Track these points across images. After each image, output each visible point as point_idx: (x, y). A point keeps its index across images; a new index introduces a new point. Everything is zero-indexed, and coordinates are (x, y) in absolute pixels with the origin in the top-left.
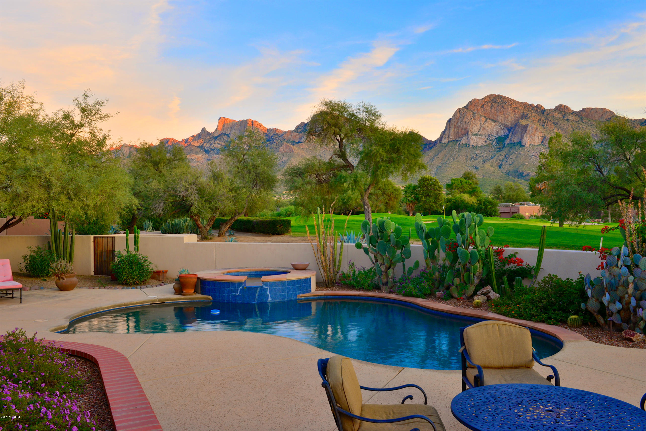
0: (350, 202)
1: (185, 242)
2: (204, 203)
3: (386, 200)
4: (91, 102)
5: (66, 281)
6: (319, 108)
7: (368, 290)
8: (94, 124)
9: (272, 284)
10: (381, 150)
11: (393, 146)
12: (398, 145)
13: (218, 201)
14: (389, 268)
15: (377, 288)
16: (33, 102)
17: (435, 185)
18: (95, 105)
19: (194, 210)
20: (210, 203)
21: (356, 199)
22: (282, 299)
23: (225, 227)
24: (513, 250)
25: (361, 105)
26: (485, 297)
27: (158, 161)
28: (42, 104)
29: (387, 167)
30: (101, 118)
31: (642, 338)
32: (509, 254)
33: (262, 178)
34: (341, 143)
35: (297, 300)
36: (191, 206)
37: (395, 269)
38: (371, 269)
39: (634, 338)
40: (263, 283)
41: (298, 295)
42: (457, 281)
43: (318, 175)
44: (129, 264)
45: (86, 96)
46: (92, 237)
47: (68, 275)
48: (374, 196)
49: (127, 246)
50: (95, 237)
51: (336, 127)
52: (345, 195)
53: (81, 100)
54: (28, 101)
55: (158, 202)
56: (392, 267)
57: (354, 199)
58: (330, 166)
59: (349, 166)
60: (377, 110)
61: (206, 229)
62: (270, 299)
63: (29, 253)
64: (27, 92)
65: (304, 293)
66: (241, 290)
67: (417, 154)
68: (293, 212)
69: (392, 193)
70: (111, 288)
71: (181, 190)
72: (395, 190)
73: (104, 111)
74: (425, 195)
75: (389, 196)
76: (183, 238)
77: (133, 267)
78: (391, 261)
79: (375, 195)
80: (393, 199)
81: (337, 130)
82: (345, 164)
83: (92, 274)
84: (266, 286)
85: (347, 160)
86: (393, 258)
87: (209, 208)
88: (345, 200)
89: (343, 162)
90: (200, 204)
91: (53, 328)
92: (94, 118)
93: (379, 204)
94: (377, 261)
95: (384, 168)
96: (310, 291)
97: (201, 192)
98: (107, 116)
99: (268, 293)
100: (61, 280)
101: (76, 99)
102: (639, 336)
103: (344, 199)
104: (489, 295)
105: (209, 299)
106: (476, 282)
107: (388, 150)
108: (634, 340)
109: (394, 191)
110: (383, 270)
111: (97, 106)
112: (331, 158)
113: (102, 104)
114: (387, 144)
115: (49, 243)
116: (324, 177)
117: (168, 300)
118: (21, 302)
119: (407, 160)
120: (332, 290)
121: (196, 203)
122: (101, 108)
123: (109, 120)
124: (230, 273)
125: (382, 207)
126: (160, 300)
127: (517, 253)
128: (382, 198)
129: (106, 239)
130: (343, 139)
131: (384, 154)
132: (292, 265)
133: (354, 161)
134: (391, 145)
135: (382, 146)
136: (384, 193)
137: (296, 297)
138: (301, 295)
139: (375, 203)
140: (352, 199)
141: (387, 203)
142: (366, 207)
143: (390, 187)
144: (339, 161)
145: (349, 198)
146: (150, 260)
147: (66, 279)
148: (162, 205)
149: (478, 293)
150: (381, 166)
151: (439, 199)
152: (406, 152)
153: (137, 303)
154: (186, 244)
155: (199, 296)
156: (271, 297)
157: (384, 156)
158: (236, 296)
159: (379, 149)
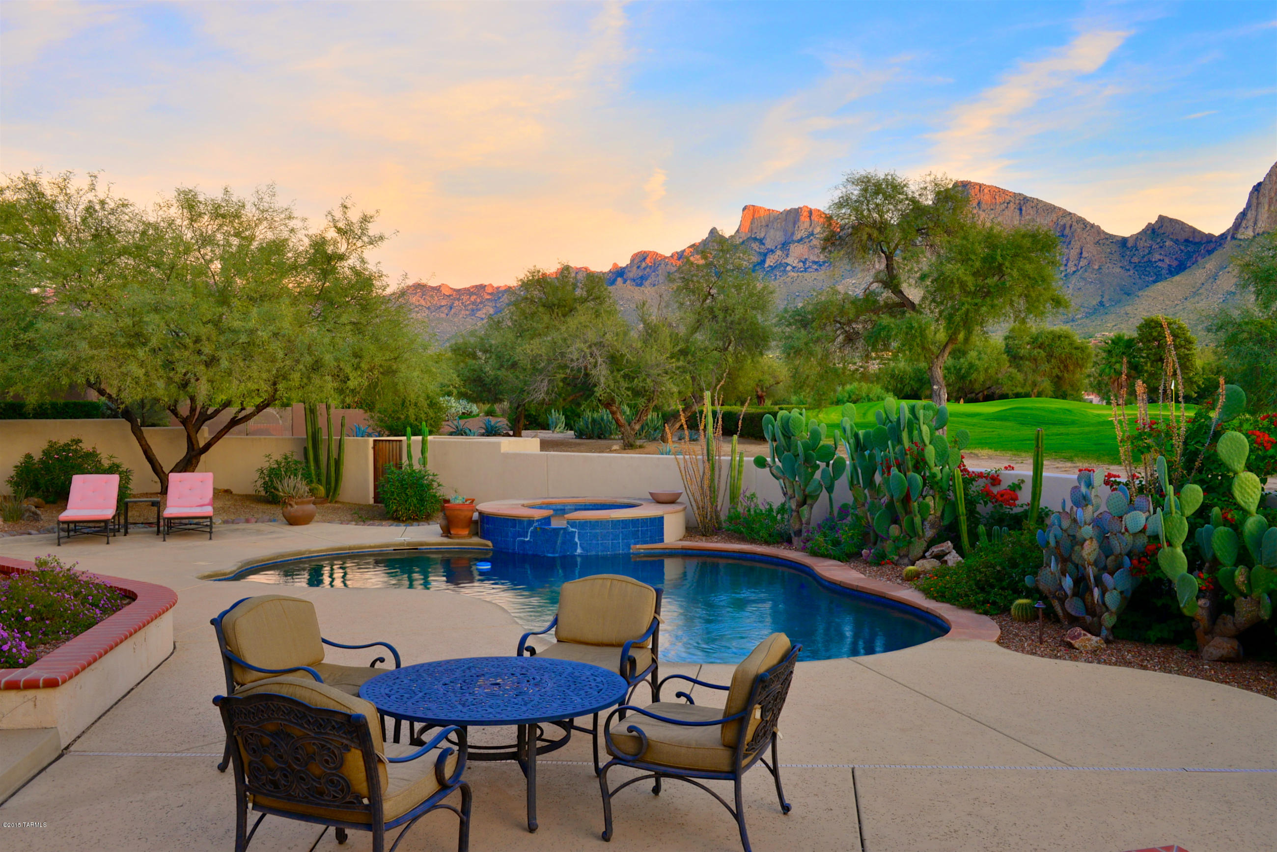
0: (974, 376)
1: (502, 451)
2: (619, 380)
3: (1056, 371)
4: (354, 216)
5: (296, 509)
6: (844, 190)
9: (583, 525)
10: (962, 271)
11: (989, 260)
12: (999, 258)
13: (648, 376)
14: (804, 503)
15: (786, 539)
16: (290, 218)
17: (1177, 337)
19: (600, 393)
20: (632, 380)
21: (986, 370)
22: (602, 551)
24: (1016, 475)
25: (928, 179)
26: (936, 563)
28: (304, 220)
29: (976, 304)
30: (371, 243)
31: (1096, 645)
32: (1010, 484)
33: (737, 332)
34: (889, 258)
35: (630, 554)
37: (815, 506)
39: (1076, 643)
40: (568, 523)
41: (632, 546)
42: (894, 530)
43: (841, 324)
44: (402, 485)
45: (346, 207)
46: (371, 439)
47: (299, 500)
48: (1027, 363)
49: (409, 456)
50: (375, 441)
52: (962, 360)
53: (338, 214)
54: (283, 216)
55: (539, 378)
56: (809, 501)
57: (981, 369)
58: (868, 304)
59: (906, 304)
61: (633, 429)
62: (579, 551)
63: (267, 465)
64: (280, 202)
65: (645, 543)
66: (532, 532)
67: (1042, 277)
68: (864, 395)
69: (1070, 356)
70: (373, 525)
71: (575, 358)
72: (1077, 348)
73: (373, 230)
74: (1152, 358)
75: (1062, 362)
76: (499, 444)
77: (409, 492)
78: (804, 491)
79: (1029, 360)
80: (1071, 368)
82: (897, 300)
83: (372, 501)
84: (572, 527)
85: (901, 292)
86: (806, 485)
87: (628, 389)
88: (963, 371)
89: (893, 296)
90: (611, 383)
91: (207, 574)
92: (359, 244)
93: (1039, 379)
94: (787, 491)
95: (969, 307)
96: (662, 540)
97: (614, 360)
98: (381, 238)
99: (576, 540)
100: (289, 507)
101: (330, 213)
102: (1089, 640)
103: (960, 369)
104: (946, 558)
105: (487, 546)
106: (930, 533)
107: (978, 271)
108: (1076, 646)
109: (1074, 351)
110: (794, 507)
112: (869, 288)
114: (973, 257)
115: (306, 449)
117: (422, 544)
118: (211, 539)
120: (707, 541)
123: (383, 245)
124: (532, 507)
125: (1046, 384)
126: (409, 544)
127: (1023, 481)
128: (1046, 367)
129: (394, 443)
130: (894, 251)
131: (969, 279)
132: (651, 494)
133: (914, 294)
134: (984, 260)
135: (964, 262)
136: (1050, 356)
137: (629, 548)
138: (638, 546)
139: (1030, 377)
140: (977, 370)
141: (1057, 376)
142: (935, 387)
143: (1067, 341)
144: (886, 295)
145: (971, 366)
146: (440, 479)
147: (296, 506)
148: (546, 382)
149: (927, 554)
152: (1015, 273)
153: (371, 547)
154: (503, 454)
155: (476, 540)
156: (582, 548)
157: (970, 284)
158: (524, 542)
159: (958, 270)
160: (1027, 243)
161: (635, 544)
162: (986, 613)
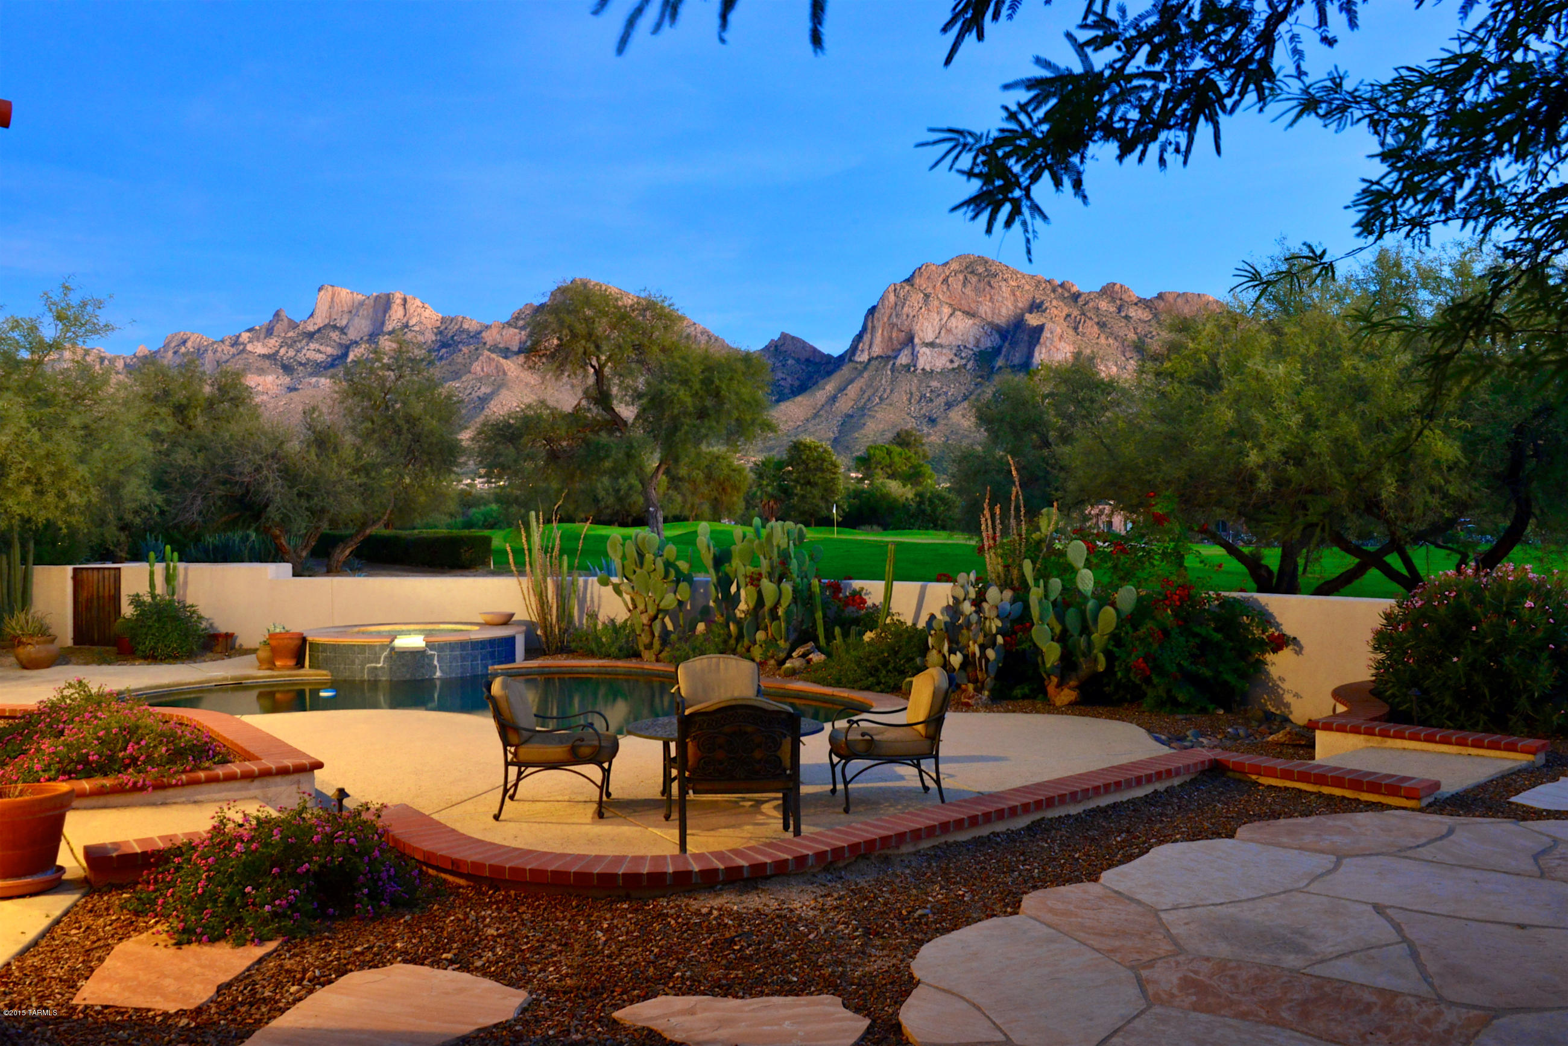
2: (296, 499)
3: (715, 494)
4: (75, 299)
5: (38, 649)
7: (617, 658)
8: (81, 343)
9: (442, 648)
10: (681, 393)
11: (707, 382)
12: (717, 382)
13: (328, 493)
14: (656, 618)
15: (634, 654)
17: (824, 460)
18: (84, 305)
19: (273, 513)
20: (309, 497)
22: (462, 673)
23: (343, 551)
25: (643, 295)
26: (803, 661)
27: (184, 402)
29: (694, 426)
30: (96, 332)
32: (850, 592)
33: (426, 446)
34: (598, 372)
36: (267, 506)
38: (626, 620)
40: (426, 646)
41: (490, 667)
42: (761, 636)
43: (549, 441)
45: (66, 288)
46: (69, 569)
47: (42, 639)
49: (152, 585)
50: (75, 570)
51: (588, 341)
53: (56, 295)
55: (190, 495)
58: (577, 421)
59: (616, 423)
60: (675, 307)
61: (300, 557)
62: (438, 674)
65: (502, 663)
66: (386, 657)
67: (756, 401)
68: (500, 518)
69: (728, 478)
70: (125, 666)
71: (246, 471)
72: (734, 470)
74: (802, 481)
75: (720, 485)
76: (265, 569)
77: (168, 626)
78: (658, 605)
80: (729, 490)
81: (592, 348)
82: (608, 417)
83: (70, 643)
84: (431, 650)
85: (613, 410)
86: (661, 600)
88: (622, 492)
89: (605, 414)
90: (286, 502)
92: (82, 332)
93: (697, 501)
94: (635, 607)
95: (689, 428)
96: (513, 661)
97: (289, 474)
98: (108, 327)
99: (436, 662)
101: (45, 294)
103: (618, 491)
104: (810, 657)
105: (326, 676)
107: (697, 393)
109: (732, 473)
110: (645, 622)
111: (89, 308)
112: (579, 404)
113: (99, 304)
114: (694, 379)
116: (564, 444)
119: (735, 414)
120: (555, 659)
121: (278, 498)
122: (98, 312)
125: (706, 508)
126: (233, 678)
127: (862, 590)
128: (705, 490)
129: (101, 572)
130: (604, 365)
131: (689, 400)
132: (482, 615)
133: (627, 412)
134: (702, 382)
135: (685, 382)
136: (709, 477)
137: (488, 669)
138: (496, 667)
139: (689, 499)
141: (716, 499)
142: (652, 510)
143: (724, 464)
144: (595, 412)
146: (201, 611)
148: (199, 501)
149: (794, 654)
150: (682, 424)
151: (833, 492)
152: (734, 398)
153: (190, 683)
154: (272, 581)
155: (306, 671)
156: (442, 671)
157: (689, 404)
158: (376, 668)
159: (678, 390)
160: (740, 366)
161: (493, 664)
162: (882, 691)
